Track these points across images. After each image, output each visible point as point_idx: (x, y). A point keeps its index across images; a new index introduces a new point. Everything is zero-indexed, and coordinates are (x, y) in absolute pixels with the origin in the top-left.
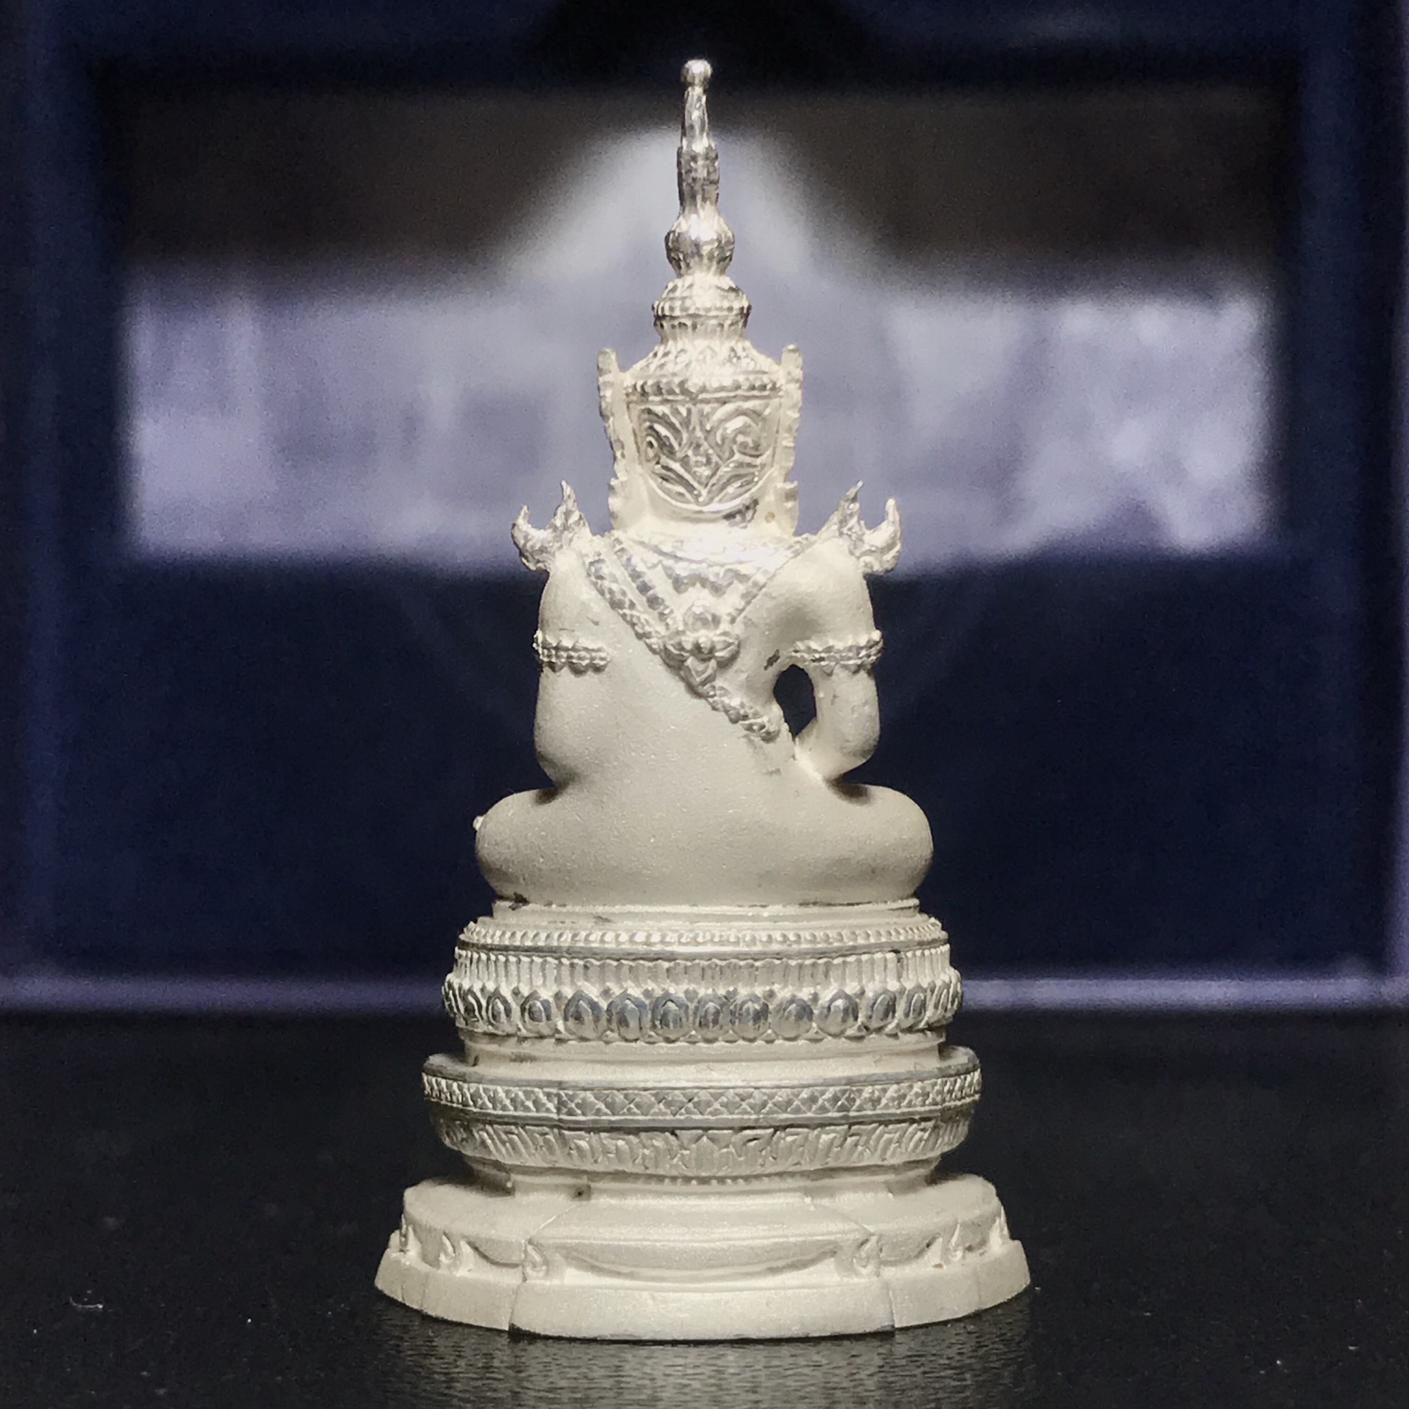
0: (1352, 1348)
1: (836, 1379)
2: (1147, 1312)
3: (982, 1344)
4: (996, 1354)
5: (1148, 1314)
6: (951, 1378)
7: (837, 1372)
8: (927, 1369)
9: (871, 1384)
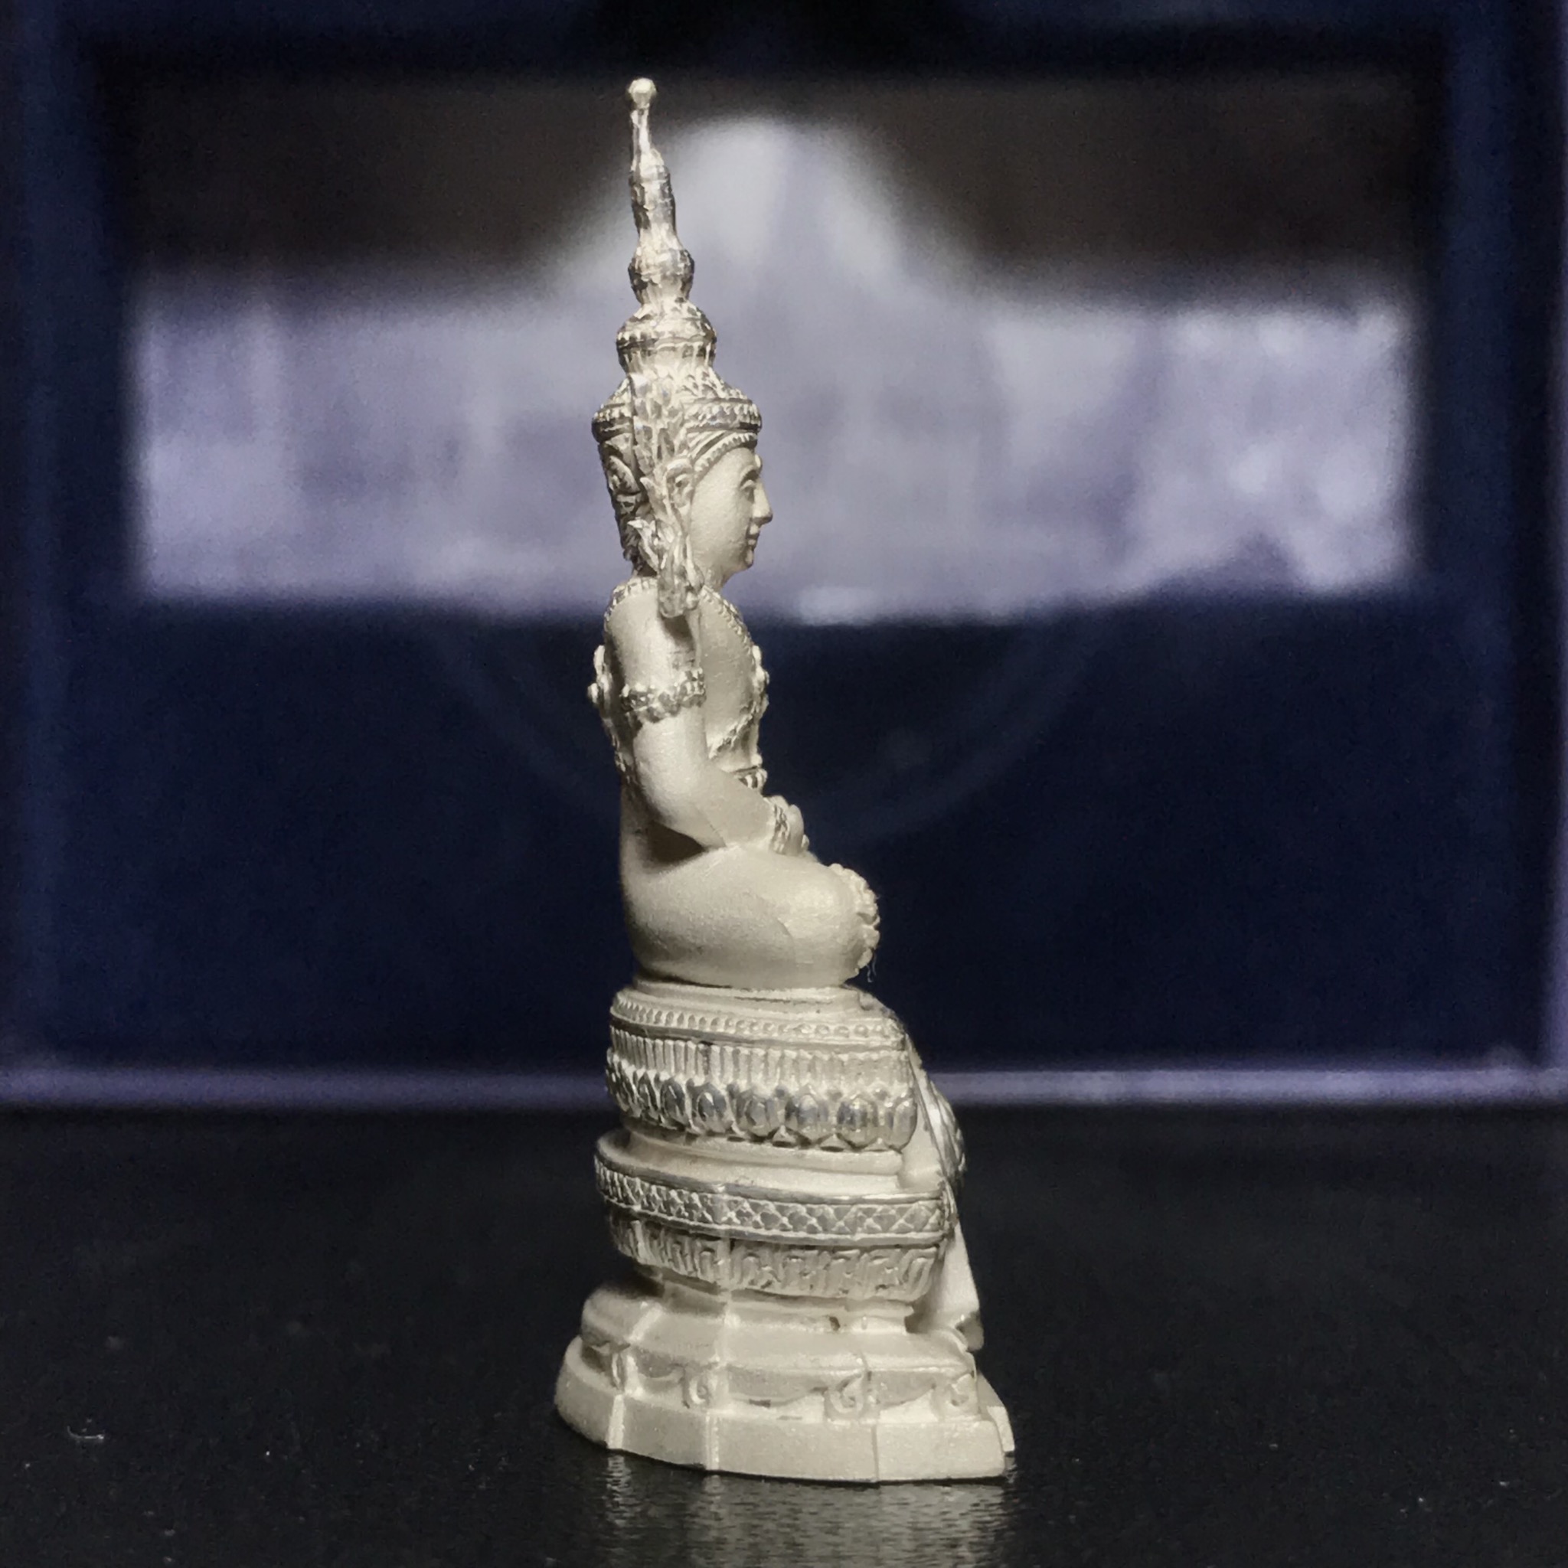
0: (1502, 1483)
7: (926, 1510)
9: (964, 1524)
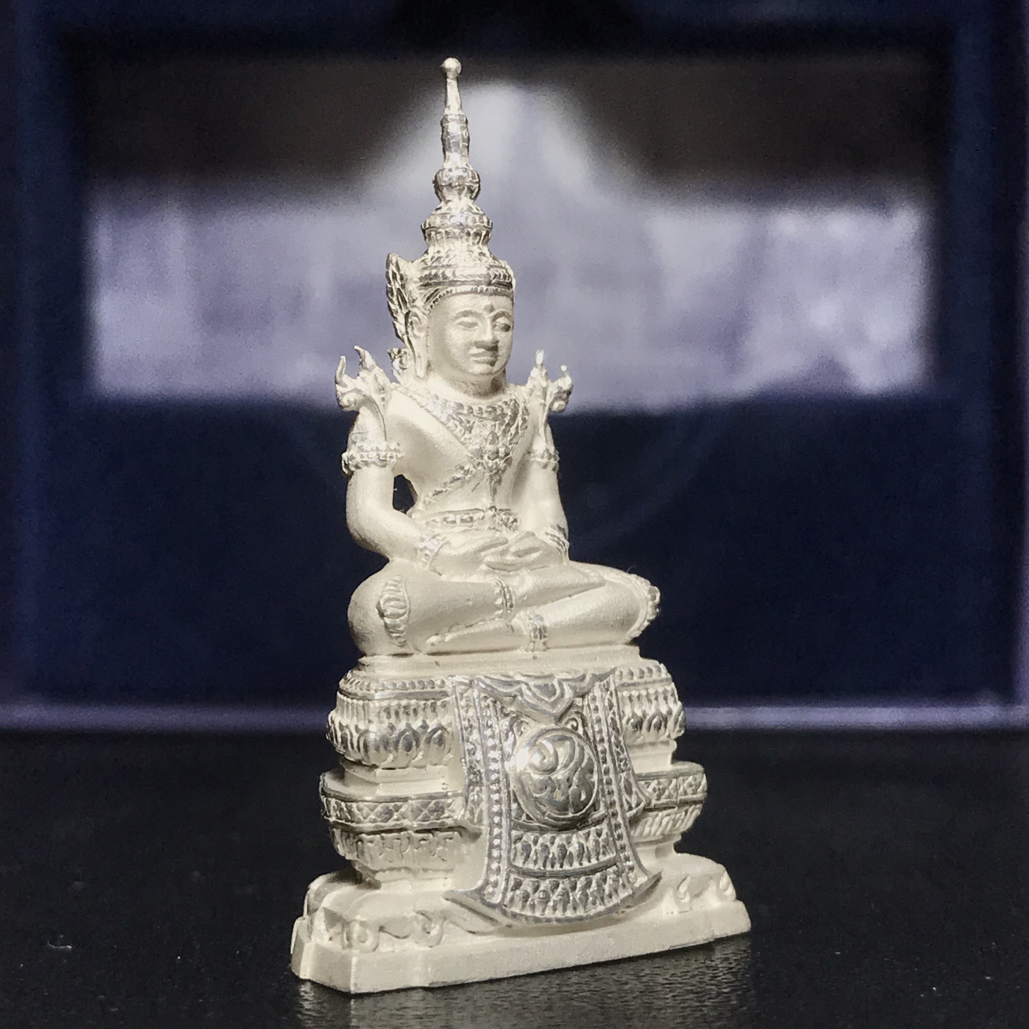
1: (610, 1001)
2: (838, 951)
3: (717, 975)
4: (726, 983)
5: (839, 953)
6: (692, 999)
8: (675, 994)
